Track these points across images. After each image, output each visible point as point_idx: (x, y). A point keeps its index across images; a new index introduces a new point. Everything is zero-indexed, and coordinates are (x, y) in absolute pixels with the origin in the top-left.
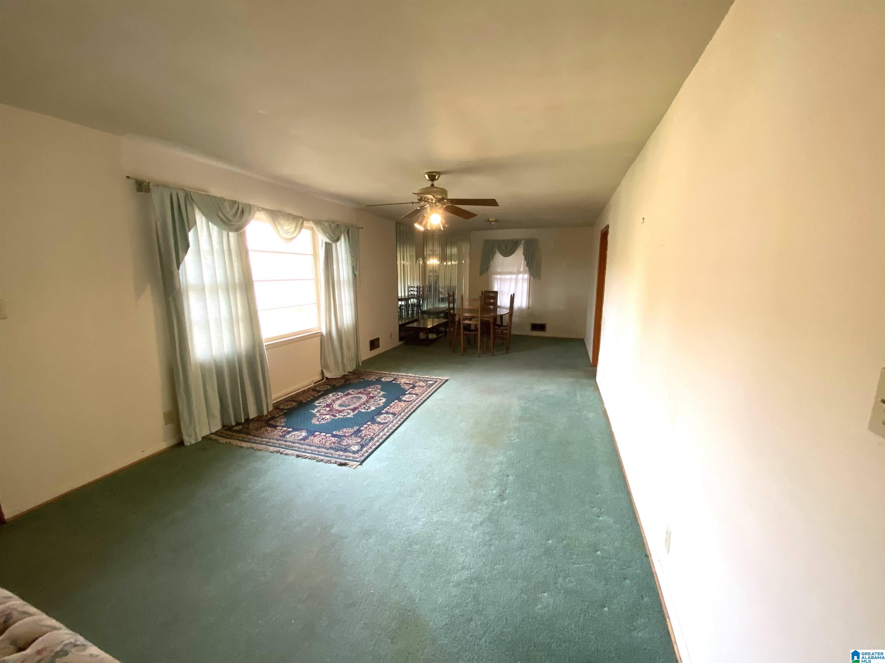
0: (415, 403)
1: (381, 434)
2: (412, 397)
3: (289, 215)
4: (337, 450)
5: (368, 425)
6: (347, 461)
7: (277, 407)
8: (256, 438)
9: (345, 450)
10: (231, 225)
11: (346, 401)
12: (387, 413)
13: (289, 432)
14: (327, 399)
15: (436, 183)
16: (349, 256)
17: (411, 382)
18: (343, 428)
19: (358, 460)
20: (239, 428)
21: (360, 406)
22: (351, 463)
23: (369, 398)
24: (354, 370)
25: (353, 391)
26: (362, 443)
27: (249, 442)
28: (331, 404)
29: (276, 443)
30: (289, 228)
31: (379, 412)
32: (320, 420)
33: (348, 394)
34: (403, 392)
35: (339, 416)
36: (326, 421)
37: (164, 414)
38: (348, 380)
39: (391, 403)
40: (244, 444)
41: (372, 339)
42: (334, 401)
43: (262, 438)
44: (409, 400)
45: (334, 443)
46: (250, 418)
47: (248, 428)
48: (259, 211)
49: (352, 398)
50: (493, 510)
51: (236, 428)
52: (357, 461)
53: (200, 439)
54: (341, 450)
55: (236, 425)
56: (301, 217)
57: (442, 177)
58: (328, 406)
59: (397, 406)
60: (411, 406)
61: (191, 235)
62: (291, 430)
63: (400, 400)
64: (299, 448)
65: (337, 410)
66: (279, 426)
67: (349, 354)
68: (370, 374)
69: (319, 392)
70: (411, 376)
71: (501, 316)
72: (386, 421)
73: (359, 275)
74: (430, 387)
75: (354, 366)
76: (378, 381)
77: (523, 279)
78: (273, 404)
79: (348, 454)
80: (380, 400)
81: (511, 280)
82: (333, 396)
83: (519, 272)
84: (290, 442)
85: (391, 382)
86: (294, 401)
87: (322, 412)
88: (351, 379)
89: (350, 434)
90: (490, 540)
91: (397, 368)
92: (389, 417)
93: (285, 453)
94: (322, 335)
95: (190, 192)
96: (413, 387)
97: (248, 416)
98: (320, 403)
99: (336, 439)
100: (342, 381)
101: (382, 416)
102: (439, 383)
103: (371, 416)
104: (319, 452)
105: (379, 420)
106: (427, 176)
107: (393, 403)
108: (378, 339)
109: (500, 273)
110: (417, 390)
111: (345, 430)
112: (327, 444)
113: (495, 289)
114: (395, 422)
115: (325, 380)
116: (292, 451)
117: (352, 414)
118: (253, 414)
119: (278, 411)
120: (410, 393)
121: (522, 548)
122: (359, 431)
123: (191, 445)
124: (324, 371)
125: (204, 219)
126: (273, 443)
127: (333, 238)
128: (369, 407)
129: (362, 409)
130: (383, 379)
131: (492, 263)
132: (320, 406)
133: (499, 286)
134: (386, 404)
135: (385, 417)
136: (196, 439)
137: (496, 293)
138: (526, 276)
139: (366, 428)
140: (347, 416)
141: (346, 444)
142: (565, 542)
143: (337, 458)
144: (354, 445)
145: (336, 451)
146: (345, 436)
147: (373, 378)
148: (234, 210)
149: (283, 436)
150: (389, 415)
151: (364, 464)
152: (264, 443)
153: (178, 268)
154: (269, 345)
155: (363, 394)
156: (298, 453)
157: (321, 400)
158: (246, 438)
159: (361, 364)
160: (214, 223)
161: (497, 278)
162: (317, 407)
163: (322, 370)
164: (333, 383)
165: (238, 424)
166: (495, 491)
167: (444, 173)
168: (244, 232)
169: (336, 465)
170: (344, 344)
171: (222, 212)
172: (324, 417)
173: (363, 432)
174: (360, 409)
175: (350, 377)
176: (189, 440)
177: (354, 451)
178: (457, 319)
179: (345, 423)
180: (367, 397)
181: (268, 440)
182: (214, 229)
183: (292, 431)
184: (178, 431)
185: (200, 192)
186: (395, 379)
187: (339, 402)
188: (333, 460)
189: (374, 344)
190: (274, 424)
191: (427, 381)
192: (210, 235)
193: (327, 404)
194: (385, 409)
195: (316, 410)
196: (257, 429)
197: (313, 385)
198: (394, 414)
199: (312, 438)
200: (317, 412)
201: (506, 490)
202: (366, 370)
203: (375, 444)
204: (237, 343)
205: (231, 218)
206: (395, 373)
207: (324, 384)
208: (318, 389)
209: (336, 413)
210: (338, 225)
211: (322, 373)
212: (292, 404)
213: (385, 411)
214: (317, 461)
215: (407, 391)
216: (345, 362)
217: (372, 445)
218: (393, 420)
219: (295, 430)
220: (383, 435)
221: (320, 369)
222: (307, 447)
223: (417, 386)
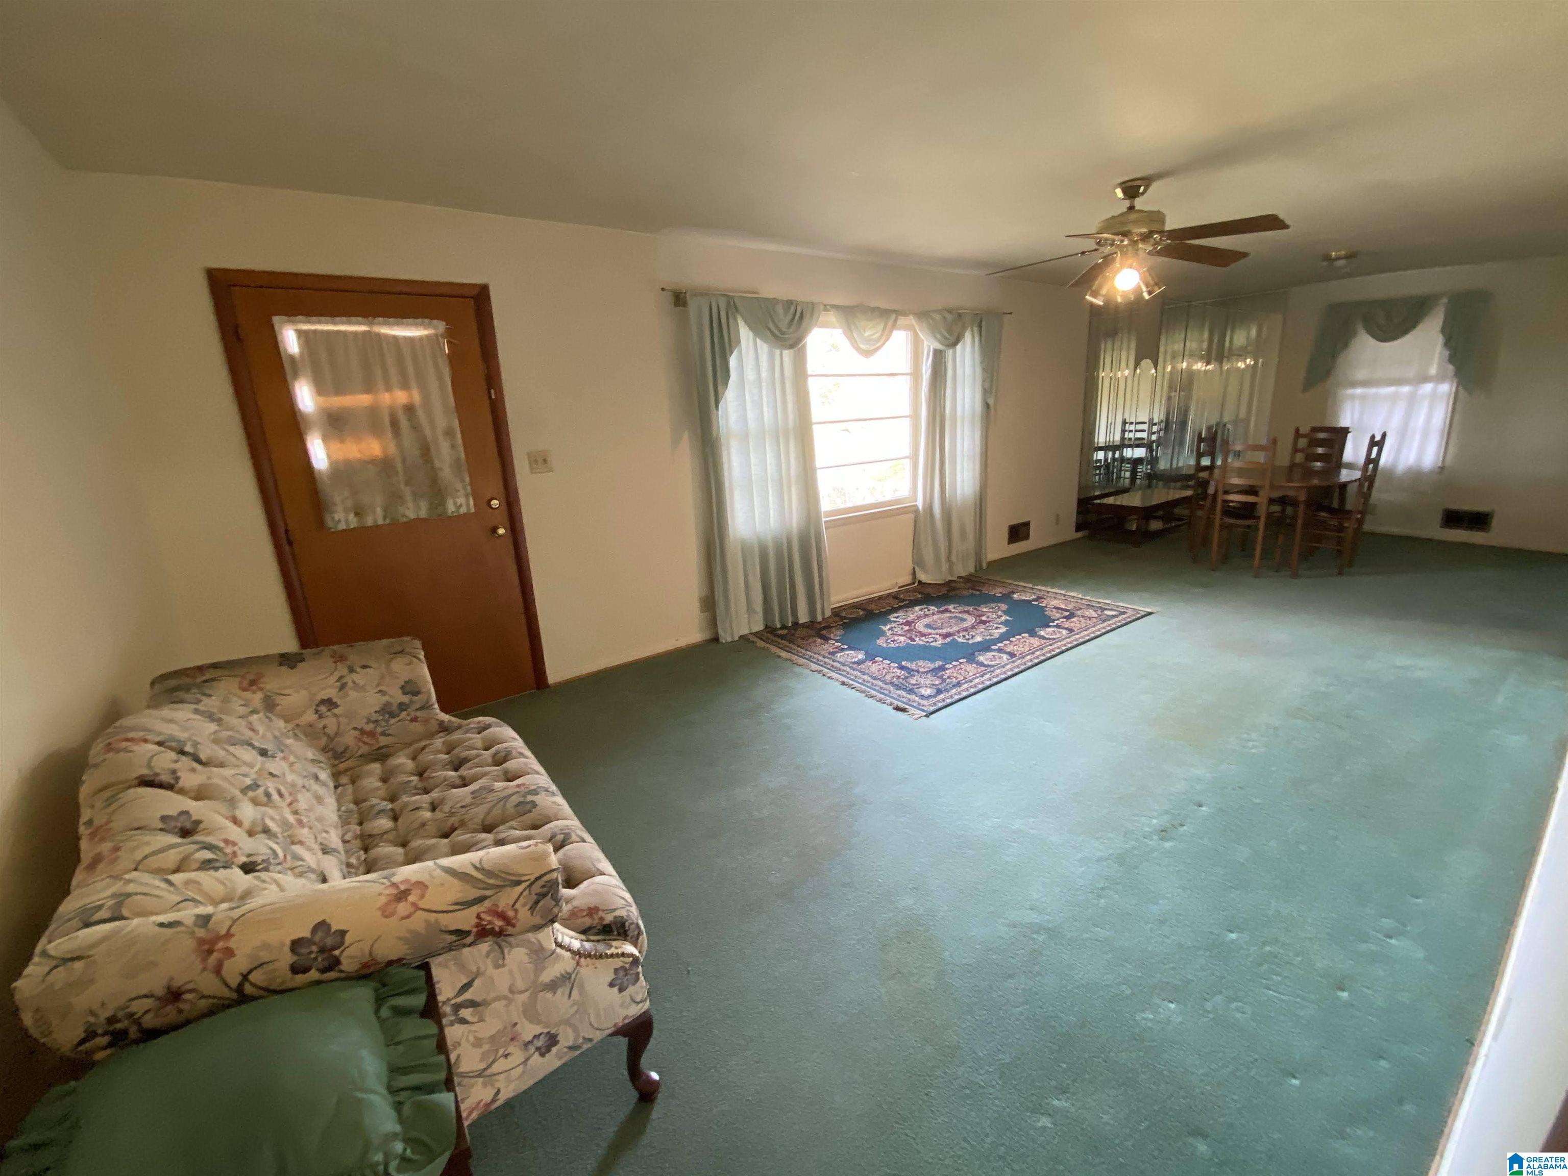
0: (1060, 644)
1: (977, 681)
2: (1059, 632)
3: (875, 310)
4: (898, 687)
5: (961, 663)
6: (907, 707)
7: (836, 613)
8: (799, 649)
9: (911, 691)
10: (785, 340)
11: (939, 621)
12: (1000, 650)
13: (842, 650)
14: (909, 613)
15: (1139, 203)
16: (979, 370)
17: (1070, 607)
18: (920, 659)
19: (926, 709)
20: (785, 632)
21: (958, 632)
22: (912, 710)
23: (978, 623)
24: (970, 575)
25: (954, 608)
26: (940, 687)
27: (790, 652)
28: (913, 622)
29: (821, 661)
30: (872, 333)
31: (985, 647)
32: (889, 641)
33: (947, 611)
34: (1046, 622)
35: (919, 641)
36: (897, 645)
37: (700, 599)
38: (954, 589)
39: (1014, 637)
40: (784, 654)
41: (1014, 522)
42: (919, 618)
43: (807, 650)
44: (1051, 637)
45: (899, 677)
46: (800, 622)
47: (793, 635)
48: (826, 310)
49: (950, 618)
50: (1134, 848)
51: (780, 632)
52: (923, 711)
53: (736, 638)
54: (905, 690)
55: (780, 629)
56: (895, 311)
57: (1155, 186)
58: (908, 623)
59: (1023, 643)
60: (1050, 647)
61: (733, 361)
62: (846, 647)
63: (1033, 634)
64: (848, 673)
65: (919, 632)
66: (831, 639)
67: (965, 546)
68: (995, 584)
69: (903, 601)
70: (1073, 597)
71: (1344, 486)
72: (993, 663)
73: (995, 404)
74: (1104, 621)
75: (971, 569)
76: (1006, 598)
77: (1433, 395)
78: (832, 609)
79: (913, 697)
80: (997, 628)
81: (1394, 398)
82: (921, 610)
83: (1425, 379)
84: (840, 662)
85: (1030, 602)
86: (863, 609)
87: (896, 630)
88: (959, 589)
89: (926, 670)
90: (1103, 889)
91: (1051, 580)
92: (1000, 658)
93: (829, 675)
94: (916, 511)
95: (733, 297)
96: (1072, 615)
97: (797, 618)
98: (897, 617)
99: (903, 672)
100: (944, 591)
101: (990, 654)
102: (1129, 617)
103: (970, 651)
104: (873, 684)
105: (981, 658)
106: (1119, 193)
107: (1018, 637)
108: (1027, 525)
109: (1366, 383)
110: (1075, 623)
111: (921, 663)
112: (888, 678)
113: (1344, 423)
114: (1009, 667)
115: (916, 585)
116: (838, 675)
117: (940, 642)
118: (803, 618)
119: (837, 619)
120: (1058, 626)
121: (1162, 922)
122: (942, 668)
123: (727, 643)
124: (917, 569)
125: (751, 334)
126: (818, 660)
127: (949, 339)
128: (973, 637)
129: (959, 637)
130: (1015, 596)
131: (1341, 359)
132: (896, 621)
133: (1357, 415)
134: (1004, 637)
135: (994, 656)
136: (732, 636)
137: (1345, 431)
138: (1446, 388)
139: (955, 666)
140: (932, 644)
141: (915, 682)
142: (1268, 948)
143: (896, 699)
144: (926, 687)
145: (897, 689)
146: (918, 672)
147: (998, 591)
148: (789, 317)
149: (833, 654)
150: (1002, 655)
151: (931, 717)
152: (807, 657)
153: (717, 409)
154: (830, 521)
155: (971, 614)
156: (845, 679)
157: (901, 613)
158: (788, 647)
159: (984, 566)
160: (765, 340)
161: (1353, 397)
162: (891, 622)
163: (914, 568)
164: (929, 590)
165: (784, 627)
166: (1155, 821)
167: (1160, 176)
168: (804, 346)
169: (890, 708)
170: (955, 527)
171: (773, 321)
172: (896, 638)
173: (947, 672)
174: (956, 637)
175: (958, 585)
176: (726, 637)
177: (923, 696)
178: (1211, 490)
179: (927, 652)
180: (976, 620)
181: (813, 654)
182: (764, 348)
183: (846, 649)
184: (713, 622)
185: (749, 295)
186: (1039, 598)
187: (926, 621)
188: (889, 700)
189: (1018, 532)
190: (827, 635)
191: (1103, 609)
192: (757, 358)
193: (907, 621)
194: (999, 645)
195: (888, 627)
196: (803, 639)
197: (896, 589)
198: (1012, 655)
199: (870, 664)
200: (889, 629)
201: (1182, 825)
202: (990, 577)
203: (960, 694)
204: (787, 515)
205: (784, 330)
206: (1043, 588)
207: (914, 590)
208: (902, 596)
209: (916, 636)
210: (960, 315)
211: (914, 573)
212: (858, 612)
213: (997, 647)
214: (866, 696)
215: (1053, 621)
216: (954, 558)
217: (955, 694)
218: (1006, 664)
219: (850, 648)
220: (979, 684)
221: (912, 566)
222: (859, 674)
223: (1078, 616)
